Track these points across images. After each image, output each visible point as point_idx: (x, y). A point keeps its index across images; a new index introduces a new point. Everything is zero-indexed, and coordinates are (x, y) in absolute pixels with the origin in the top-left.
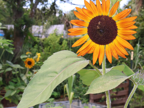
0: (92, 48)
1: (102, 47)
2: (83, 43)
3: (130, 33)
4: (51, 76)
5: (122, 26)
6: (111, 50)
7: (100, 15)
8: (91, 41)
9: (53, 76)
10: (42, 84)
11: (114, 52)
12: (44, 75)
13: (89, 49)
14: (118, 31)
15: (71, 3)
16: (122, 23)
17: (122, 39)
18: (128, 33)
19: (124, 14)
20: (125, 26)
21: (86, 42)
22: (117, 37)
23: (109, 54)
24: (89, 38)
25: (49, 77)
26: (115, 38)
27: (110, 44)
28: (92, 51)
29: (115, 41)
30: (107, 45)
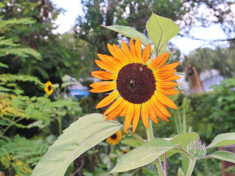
0: (124, 109)
1: (138, 106)
2: (111, 102)
3: (170, 85)
4: (71, 150)
5: (161, 77)
6: (149, 111)
7: (131, 62)
8: (122, 98)
9: (73, 150)
10: (58, 161)
11: (152, 113)
12: (61, 149)
13: (120, 111)
14: (157, 84)
15: (193, 37)
16: (160, 73)
17: (162, 95)
18: (168, 85)
19: (159, 61)
20: (164, 76)
21: (115, 100)
22: (156, 93)
23: (145, 116)
24: (120, 95)
25: (68, 150)
26: (153, 93)
27: (147, 102)
28: (124, 113)
29: (153, 97)
30: (143, 104)
